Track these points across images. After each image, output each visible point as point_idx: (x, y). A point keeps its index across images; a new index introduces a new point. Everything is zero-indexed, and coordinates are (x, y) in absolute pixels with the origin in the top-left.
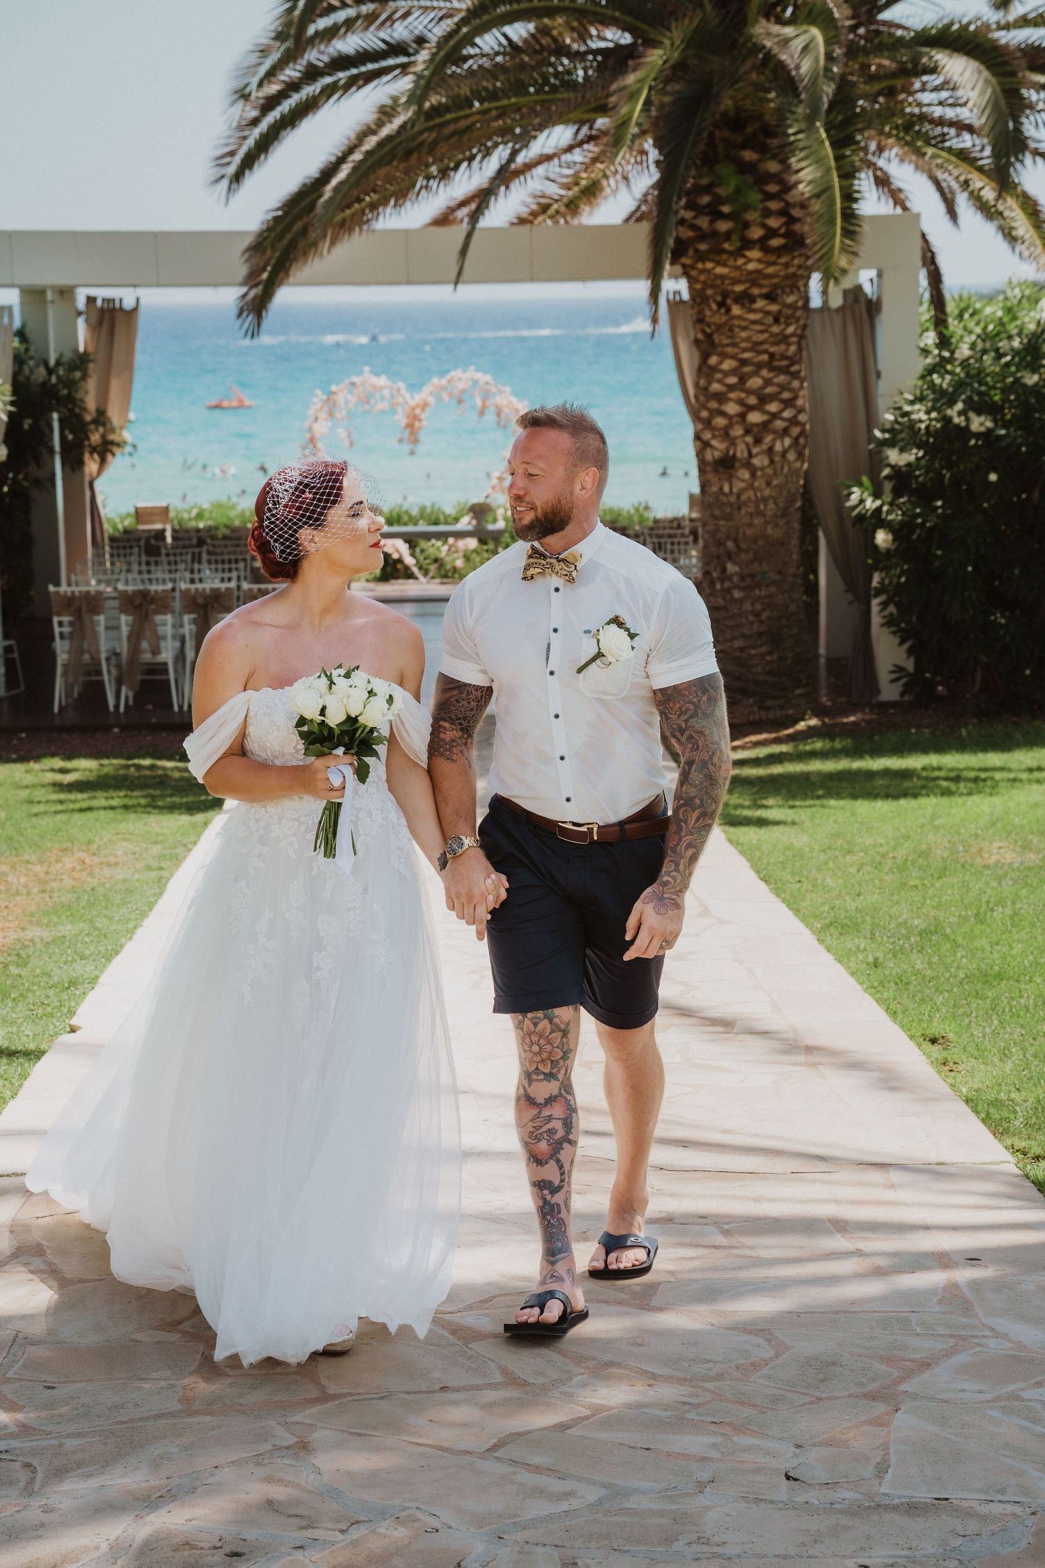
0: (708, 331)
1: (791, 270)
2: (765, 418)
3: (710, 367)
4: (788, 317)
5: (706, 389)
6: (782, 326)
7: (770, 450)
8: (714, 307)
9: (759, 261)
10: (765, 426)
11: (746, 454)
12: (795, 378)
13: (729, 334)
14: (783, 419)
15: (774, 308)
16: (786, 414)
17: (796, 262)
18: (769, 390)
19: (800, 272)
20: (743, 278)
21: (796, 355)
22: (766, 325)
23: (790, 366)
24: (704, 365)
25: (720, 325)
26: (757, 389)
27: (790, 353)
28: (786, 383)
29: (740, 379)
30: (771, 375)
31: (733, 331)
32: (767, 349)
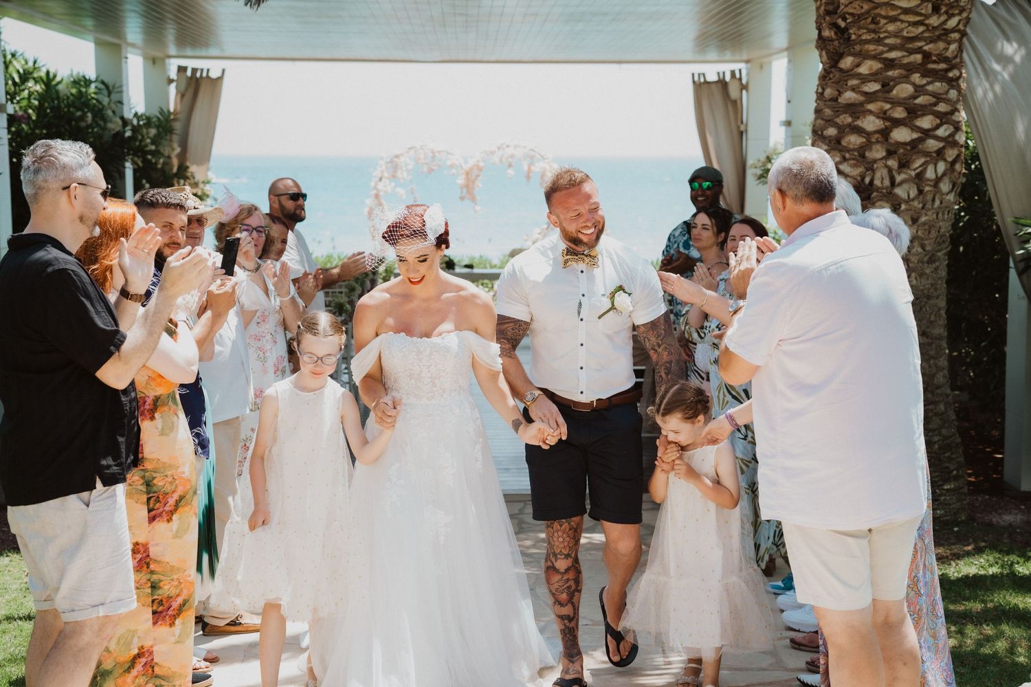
0: (843, 24)
2: (915, 136)
3: (841, 70)
4: (951, 6)
5: (835, 100)
6: (943, 18)
7: (920, 176)
10: (914, 144)
11: (887, 183)
12: (952, 87)
13: (872, 26)
14: (937, 138)
16: (941, 132)
18: (920, 100)
21: (956, 57)
22: (921, 15)
23: (947, 70)
24: (833, 70)
25: (859, 16)
26: (905, 99)
27: (949, 54)
28: (942, 92)
29: (883, 86)
30: (924, 81)
31: (878, 23)
32: (921, 47)
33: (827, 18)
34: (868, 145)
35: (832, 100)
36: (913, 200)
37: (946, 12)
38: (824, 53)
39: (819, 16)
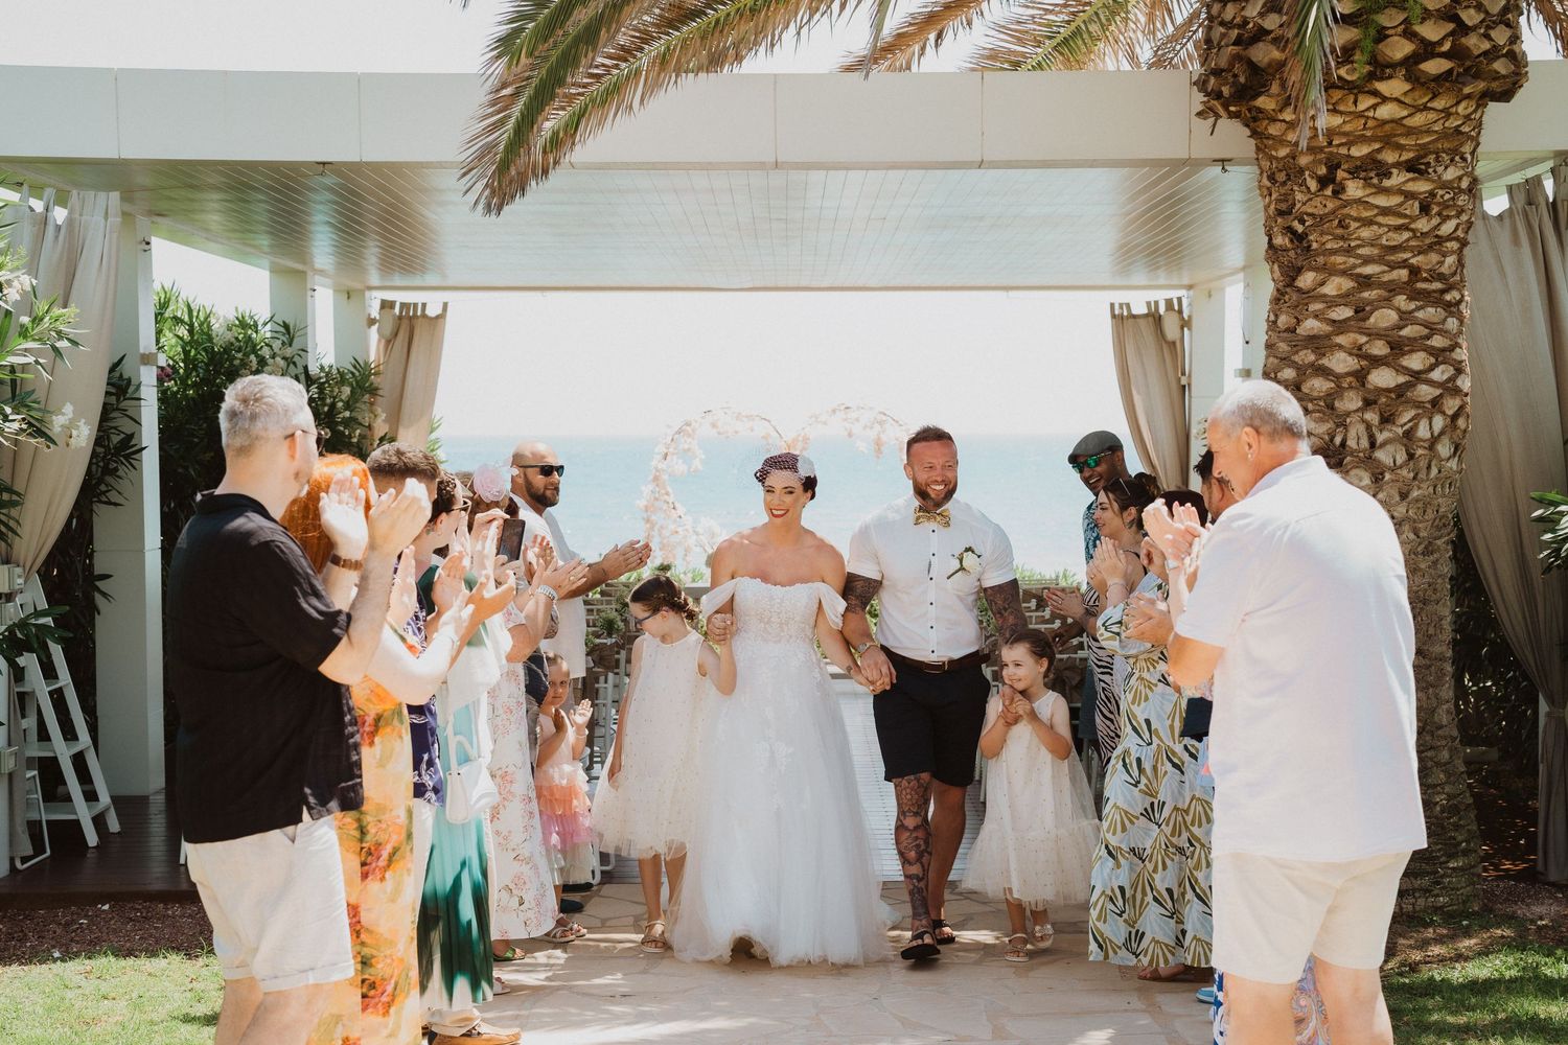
0: (1300, 228)
1: (1453, 123)
2: (1402, 379)
3: (1299, 290)
4: (1445, 205)
5: (1293, 331)
6: (1435, 221)
7: (1409, 435)
8: (1313, 185)
9: (1397, 100)
10: (1400, 392)
11: (1365, 443)
12: (1451, 314)
13: (1339, 231)
14: (1431, 383)
15: (1422, 187)
16: (1437, 375)
17: (1461, 109)
18: (1404, 332)
19: (1465, 129)
20: (1369, 133)
21: (1455, 273)
22: (1406, 216)
23: (1443, 291)
24: (1288, 290)
25: (1321, 217)
26: (1386, 329)
27: (1445, 269)
28: (1436, 320)
29: (1356, 312)
30: (1412, 306)
31: (1346, 227)
32: (1406, 260)
33: (1279, 220)
34: (1338, 392)
35: (1287, 330)
36: (1401, 467)
37: (1439, 214)
38: (1276, 267)
39: (1268, 217)
